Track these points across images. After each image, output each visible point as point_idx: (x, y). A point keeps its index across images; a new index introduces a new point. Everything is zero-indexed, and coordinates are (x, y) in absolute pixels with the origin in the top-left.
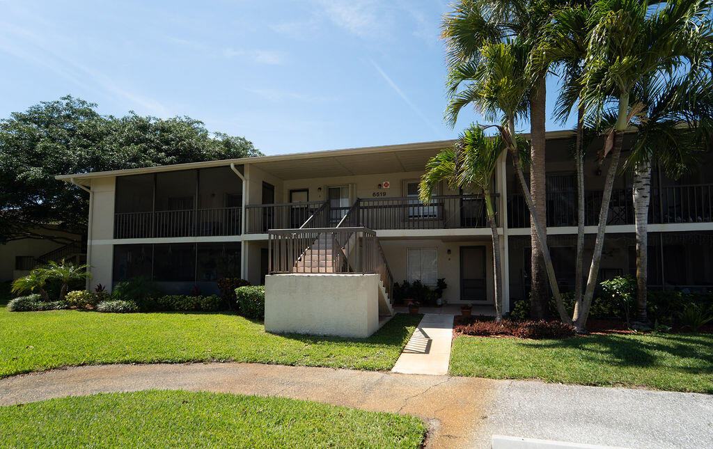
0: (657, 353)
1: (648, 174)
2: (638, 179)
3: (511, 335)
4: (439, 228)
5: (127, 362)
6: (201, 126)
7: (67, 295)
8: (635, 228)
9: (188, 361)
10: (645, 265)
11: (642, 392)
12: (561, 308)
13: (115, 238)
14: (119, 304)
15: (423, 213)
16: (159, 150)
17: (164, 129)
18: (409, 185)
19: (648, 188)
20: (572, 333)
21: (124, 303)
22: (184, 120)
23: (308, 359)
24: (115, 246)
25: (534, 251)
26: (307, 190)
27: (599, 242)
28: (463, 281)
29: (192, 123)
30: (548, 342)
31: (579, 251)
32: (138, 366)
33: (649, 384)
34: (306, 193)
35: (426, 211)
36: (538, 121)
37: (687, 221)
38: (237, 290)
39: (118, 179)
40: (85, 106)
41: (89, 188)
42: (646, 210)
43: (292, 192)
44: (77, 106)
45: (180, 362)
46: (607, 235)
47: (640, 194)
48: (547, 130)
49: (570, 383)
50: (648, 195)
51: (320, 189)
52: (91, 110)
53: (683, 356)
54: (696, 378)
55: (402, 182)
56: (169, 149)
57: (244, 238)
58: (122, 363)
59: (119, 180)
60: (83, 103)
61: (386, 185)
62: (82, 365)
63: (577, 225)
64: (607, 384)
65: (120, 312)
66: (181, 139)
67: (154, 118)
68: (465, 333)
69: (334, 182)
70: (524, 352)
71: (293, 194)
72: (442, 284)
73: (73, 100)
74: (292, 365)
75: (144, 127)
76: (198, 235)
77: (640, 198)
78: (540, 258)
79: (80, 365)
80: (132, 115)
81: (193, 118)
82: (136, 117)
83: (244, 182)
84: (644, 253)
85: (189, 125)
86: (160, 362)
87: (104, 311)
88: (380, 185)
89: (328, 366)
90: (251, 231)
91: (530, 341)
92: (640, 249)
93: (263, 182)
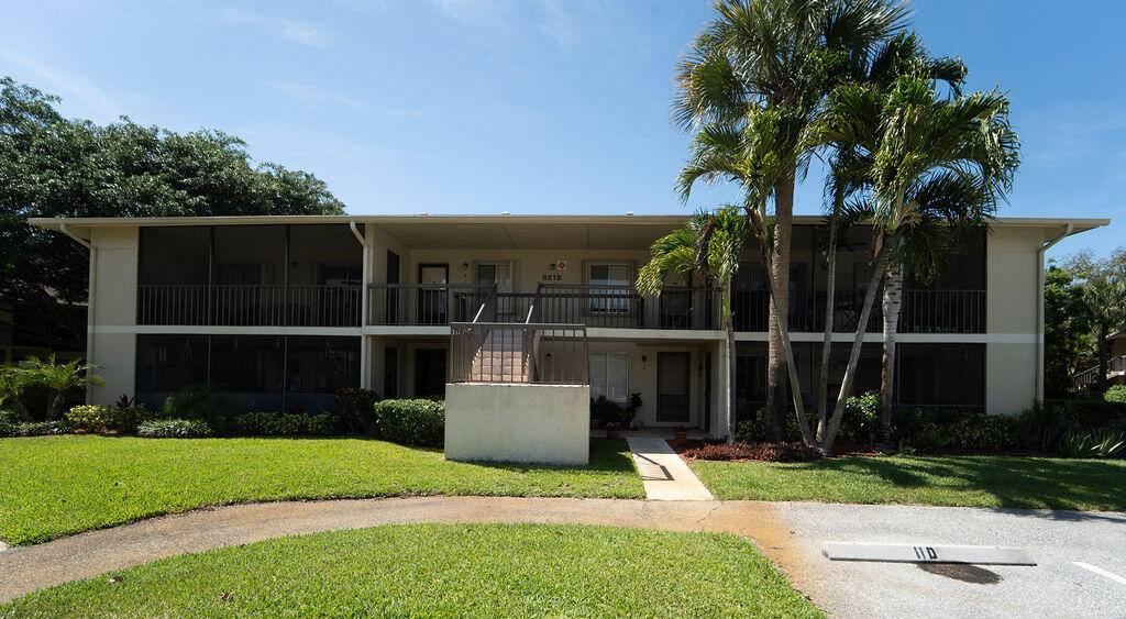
0: (917, 473)
1: (901, 278)
2: (890, 282)
3: (754, 458)
4: (631, 328)
5: (294, 499)
6: (240, 148)
7: (68, 411)
8: (883, 337)
9: (377, 496)
10: (891, 381)
11: (919, 508)
12: (803, 428)
13: (139, 322)
14: (181, 426)
15: (612, 306)
16: (177, 186)
17: (180, 149)
18: (593, 267)
19: (899, 293)
20: (819, 456)
21: (187, 423)
22: (215, 136)
23: (537, 489)
24: (139, 336)
25: (772, 361)
26: (446, 266)
27: (856, 352)
28: (660, 397)
29: (226, 143)
30: (799, 465)
31: (824, 362)
32: (311, 505)
33: (921, 501)
34: (444, 270)
35: (615, 303)
36: (785, 202)
37: (926, 332)
38: (379, 405)
39: (143, 230)
40: (38, 98)
41: (89, 242)
42: (895, 319)
43: (421, 266)
44: (23, 97)
45: (368, 497)
46: (865, 345)
47: (892, 298)
48: (794, 214)
49: (846, 503)
50: (900, 301)
51: (466, 264)
52: (49, 108)
53: (942, 476)
54: (963, 494)
55: (583, 262)
56: (193, 184)
57: (366, 331)
58: (286, 500)
59: (144, 232)
60: (34, 92)
61: (562, 265)
62: (232, 504)
63: (823, 331)
64: (882, 502)
65: (183, 437)
66: (211, 168)
67: (165, 131)
68: (699, 458)
69: (487, 256)
70: (785, 474)
71: (425, 270)
72: (636, 401)
73: (15, 85)
74: (521, 496)
75: (148, 143)
76: (289, 324)
77: (891, 302)
78: (782, 369)
79: (227, 504)
80: (126, 123)
81: (230, 134)
82: (133, 126)
83: (365, 250)
84: (891, 366)
85: (223, 144)
86: (339, 498)
87: (155, 436)
88: (553, 265)
89: (569, 496)
90: (376, 322)
91: (780, 464)
92: (886, 360)
93: (389, 251)
